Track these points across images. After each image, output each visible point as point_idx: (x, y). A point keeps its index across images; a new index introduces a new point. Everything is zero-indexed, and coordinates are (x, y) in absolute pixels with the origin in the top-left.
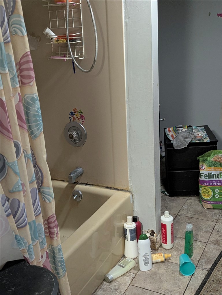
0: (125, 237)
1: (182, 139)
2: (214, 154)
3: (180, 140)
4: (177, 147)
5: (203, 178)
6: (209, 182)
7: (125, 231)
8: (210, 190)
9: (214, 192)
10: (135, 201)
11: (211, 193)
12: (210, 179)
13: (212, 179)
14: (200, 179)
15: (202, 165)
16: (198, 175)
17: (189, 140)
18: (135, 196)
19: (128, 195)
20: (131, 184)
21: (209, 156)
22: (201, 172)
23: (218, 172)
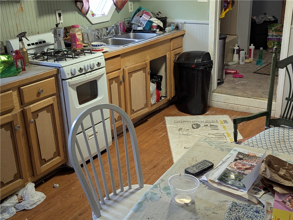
0: (234, 53)
1: (261, 19)
2: (276, 26)
3: (260, 19)
4: (258, 23)
5: (269, 37)
6: (272, 39)
7: (234, 50)
8: (272, 43)
9: (274, 44)
10: (238, 40)
11: (273, 44)
12: (273, 38)
13: (274, 38)
14: (268, 37)
15: (269, 31)
16: (267, 35)
17: (264, 19)
18: (239, 38)
19: (236, 36)
20: (237, 32)
21: (273, 26)
22: (268, 34)
23: (277, 34)
